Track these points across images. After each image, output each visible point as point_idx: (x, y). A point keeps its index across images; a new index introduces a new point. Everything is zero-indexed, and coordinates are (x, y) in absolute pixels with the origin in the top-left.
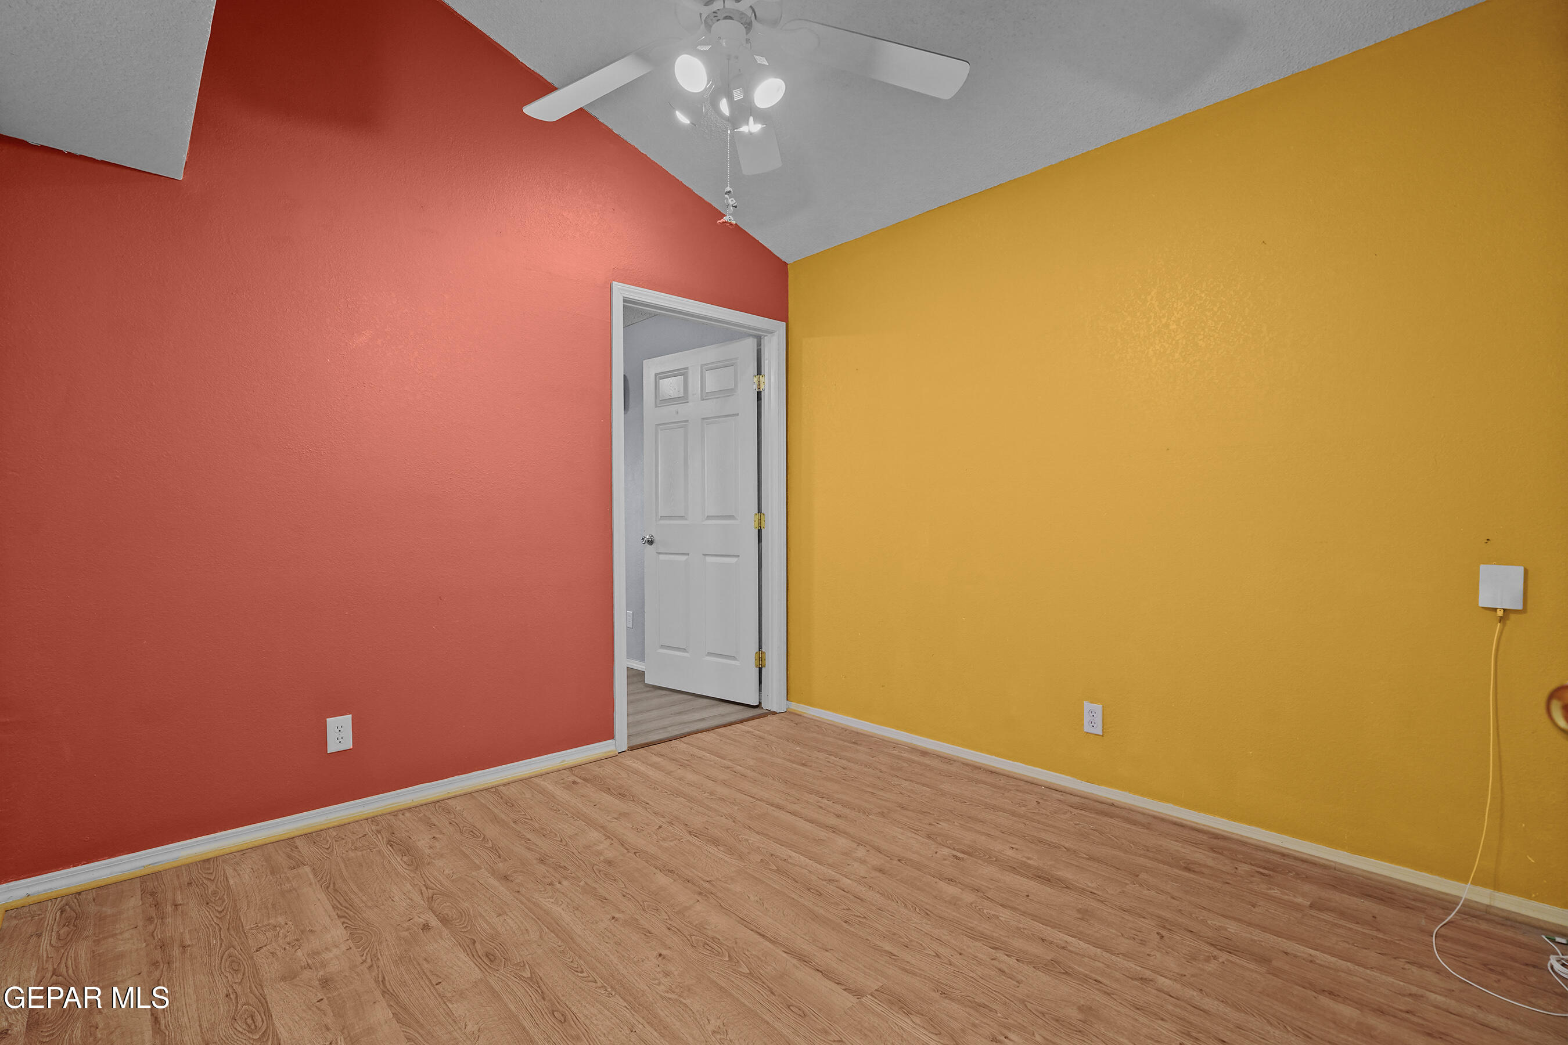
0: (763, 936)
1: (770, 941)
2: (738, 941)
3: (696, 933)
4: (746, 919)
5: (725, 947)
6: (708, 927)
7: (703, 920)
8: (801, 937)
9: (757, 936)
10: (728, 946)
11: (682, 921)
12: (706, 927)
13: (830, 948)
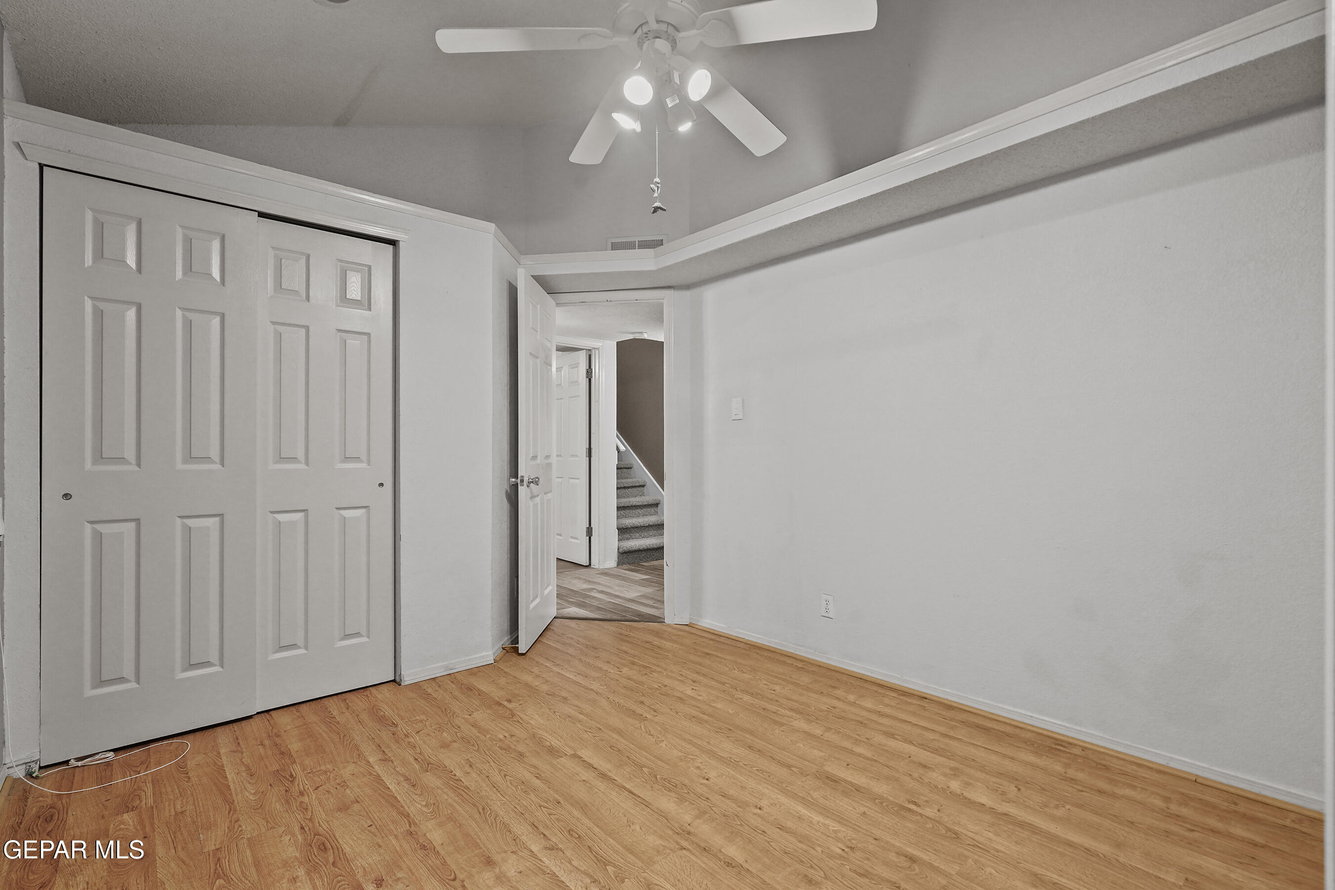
0: (630, 792)
1: (625, 788)
2: (650, 788)
3: (686, 795)
4: (644, 806)
5: (660, 784)
6: (675, 799)
7: (681, 806)
8: (600, 790)
9: (636, 792)
10: (658, 785)
11: (699, 805)
12: (677, 800)
13: (581, 783)
